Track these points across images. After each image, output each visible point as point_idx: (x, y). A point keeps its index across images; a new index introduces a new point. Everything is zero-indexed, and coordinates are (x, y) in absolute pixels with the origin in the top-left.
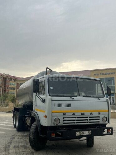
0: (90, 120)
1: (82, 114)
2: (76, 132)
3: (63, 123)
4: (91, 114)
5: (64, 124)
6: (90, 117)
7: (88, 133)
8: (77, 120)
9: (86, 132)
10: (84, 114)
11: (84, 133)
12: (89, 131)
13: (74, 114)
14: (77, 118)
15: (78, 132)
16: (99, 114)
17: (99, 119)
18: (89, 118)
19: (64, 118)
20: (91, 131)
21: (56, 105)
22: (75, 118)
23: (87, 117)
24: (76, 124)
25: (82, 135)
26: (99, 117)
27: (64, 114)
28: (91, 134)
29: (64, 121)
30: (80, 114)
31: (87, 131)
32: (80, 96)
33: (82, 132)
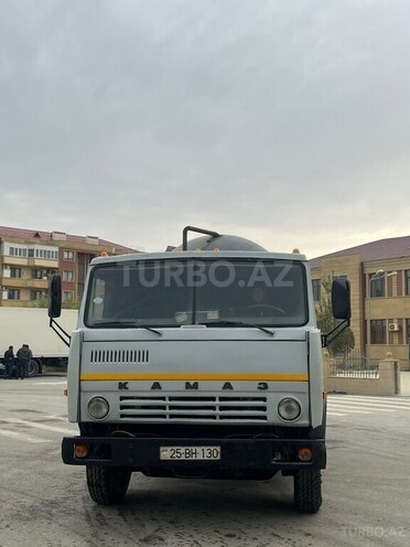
0: (222, 408)
1: (188, 386)
2: (162, 449)
3: (122, 416)
4: (228, 386)
5: (124, 419)
6: (221, 399)
7: (207, 453)
8: (171, 408)
9: (199, 449)
10: (195, 386)
11: (191, 453)
12: (212, 448)
13: (156, 386)
14: (171, 399)
15: (169, 449)
16: (264, 387)
17: (264, 409)
18: (217, 402)
19: (122, 399)
20: (219, 449)
21: (96, 356)
22: (164, 399)
23: (213, 399)
24: (168, 420)
25: (183, 458)
26: (264, 399)
27: (122, 386)
28: (219, 458)
29: (122, 407)
30: (182, 385)
31: (206, 448)
32: (194, 323)
33: (183, 450)
